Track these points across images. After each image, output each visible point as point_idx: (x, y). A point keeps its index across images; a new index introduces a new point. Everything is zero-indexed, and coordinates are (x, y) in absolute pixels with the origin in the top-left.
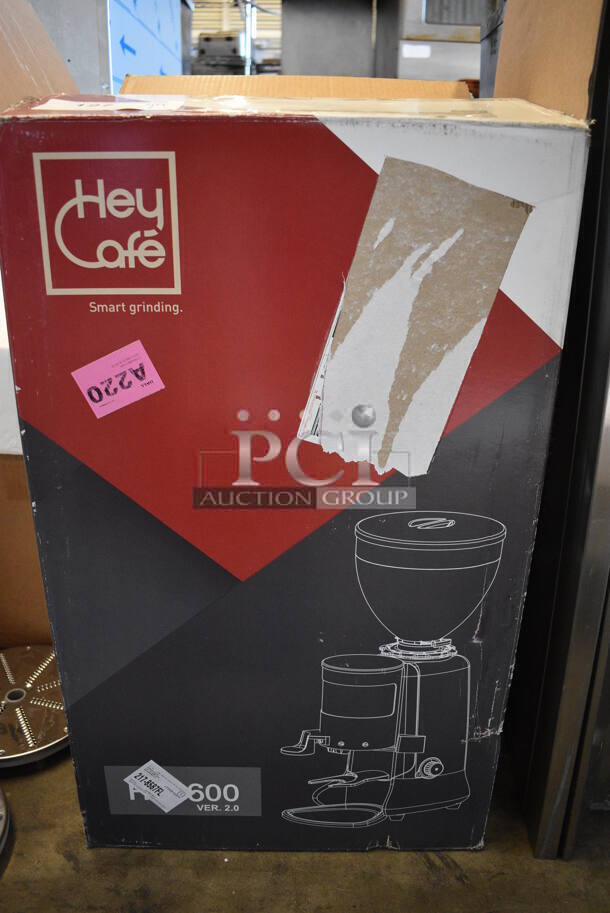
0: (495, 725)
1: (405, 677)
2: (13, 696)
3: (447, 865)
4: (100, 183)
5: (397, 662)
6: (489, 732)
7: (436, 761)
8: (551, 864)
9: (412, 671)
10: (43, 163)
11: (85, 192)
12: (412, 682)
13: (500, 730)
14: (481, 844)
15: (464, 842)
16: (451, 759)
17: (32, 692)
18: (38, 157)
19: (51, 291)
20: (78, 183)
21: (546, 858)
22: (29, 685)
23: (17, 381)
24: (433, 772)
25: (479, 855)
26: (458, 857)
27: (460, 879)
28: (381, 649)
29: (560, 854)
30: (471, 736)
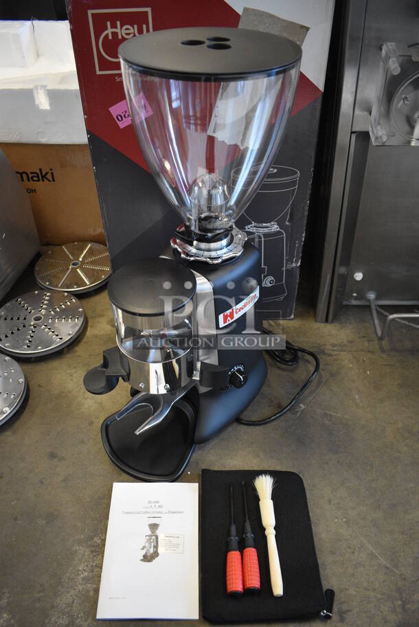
0: (297, 262)
1: (257, 240)
2: (73, 264)
3: (277, 325)
4: (118, 23)
5: (253, 233)
6: (294, 265)
7: (271, 278)
8: (322, 325)
9: (260, 237)
10: (93, 15)
11: (112, 28)
12: (260, 242)
13: (299, 264)
14: (292, 316)
15: (284, 315)
16: (278, 278)
17: (83, 262)
18: (90, 12)
19: (98, 72)
20: (109, 23)
21: (320, 322)
22: (81, 260)
23: (85, 114)
24: (271, 283)
25: (291, 321)
26: (281, 322)
28: (246, 227)
29: (327, 321)
30: (286, 266)
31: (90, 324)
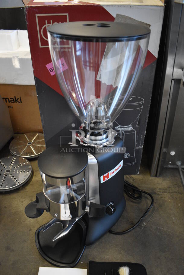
0: (141, 146)
1: (121, 134)
2: (29, 144)
3: (130, 177)
4: (51, 21)
5: (119, 131)
6: (140, 147)
7: (128, 154)
8: (154, 178)
9: (123, 133)
10: (38, 16)
11: (48, 23)
12: (123, 135)
13: (143, 147)
14: (138, 173)
15: (134, 173)
16: (132, 154)
17: (33, 143)
18: (37, 15)
19: (41, 46)
20: (46, 21)
21: (153, 177)
22: (33, 141)
23: (33, 68)
24: (127, 156)
25: (138, 176)
26: (133, 176)
27: (133, 180)
28: (116, 128)
29: (156, 176)
30: (136, 148)
31: (34, 174)
